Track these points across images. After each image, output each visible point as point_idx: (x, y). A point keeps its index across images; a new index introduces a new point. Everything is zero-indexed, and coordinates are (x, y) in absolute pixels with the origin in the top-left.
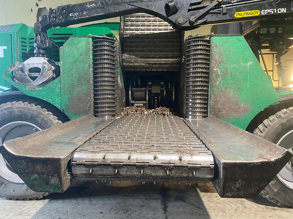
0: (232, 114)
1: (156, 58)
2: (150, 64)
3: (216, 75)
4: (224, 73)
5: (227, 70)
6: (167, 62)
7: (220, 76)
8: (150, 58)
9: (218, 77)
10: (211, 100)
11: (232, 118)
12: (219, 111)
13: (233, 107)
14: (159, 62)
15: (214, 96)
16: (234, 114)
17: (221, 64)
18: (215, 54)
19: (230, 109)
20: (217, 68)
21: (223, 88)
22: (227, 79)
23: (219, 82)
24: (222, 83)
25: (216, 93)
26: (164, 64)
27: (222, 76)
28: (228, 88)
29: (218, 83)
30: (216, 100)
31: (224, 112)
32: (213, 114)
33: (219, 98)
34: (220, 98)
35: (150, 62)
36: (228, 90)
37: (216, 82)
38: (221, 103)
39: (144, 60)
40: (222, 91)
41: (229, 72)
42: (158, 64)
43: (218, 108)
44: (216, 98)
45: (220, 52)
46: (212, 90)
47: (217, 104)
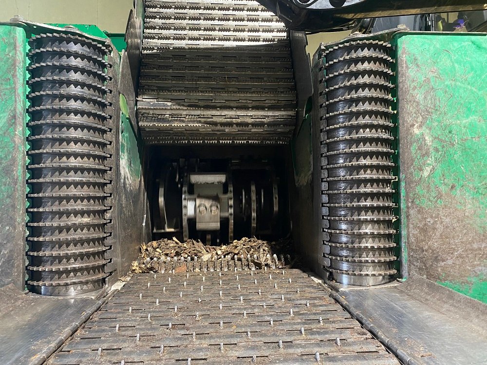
0: (474, 266)
1: (230, 108)
2: (215, 124)
3: (420, 148)
4: (441, 141)
5: (450, 132)
6: (260, 120)
7: (431, 150)
8: (214, 108)
9: (427, 154)
10: (411, 226)
11: (474, 280)
12: (436, 259)
13: (475, 246)
14: (239, 121)
15: (419, 211)
16: (480, 268)
17: (434, 116)
18: (412, 87)
19: (469, 252)
20: (420, 126)
21: (443, 188)
22: (453, 161)
23: (429, 169)
24: (439, 171)
25: (425, 203)
26: (254, 125)
27: (437, 150)
28: (458, 188)
29: (426, 174)
30: (425, 225)
31: (450, 262)
32: (420, 269)
33: (432, 217)
34: (436, 218)
35: (215, 119)
36: (457, 192)
37: (421, 170)
38: (441, 235)
39: (198, 112)
40: (439, 196)
41: (456, 139)
42: (238, 124)
43: (433, 251)
44: (425, 218)
45: (428, 81)
46: (411, 195)
47: (430, 238)
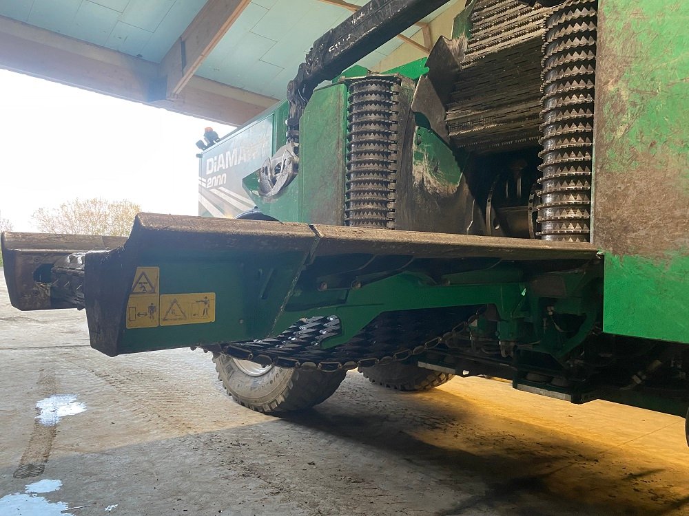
0: (674, 237)
3: (613, 107)
5: (652, 80)
7: (628, 105)
9: (623, 111)
10: (598, 194)
11: (672, 254)
12: (626, 230)
13: (678, 213)
17: (634, 66)
23: (623, 128)
24: (635, 129)
25: (616, 168)
27: (634, 104)
28: (659, 145)
29: (619, 134)
37: (614, 130)
40: (635, 156)
43: (622, 221)
46: (600, 160)
